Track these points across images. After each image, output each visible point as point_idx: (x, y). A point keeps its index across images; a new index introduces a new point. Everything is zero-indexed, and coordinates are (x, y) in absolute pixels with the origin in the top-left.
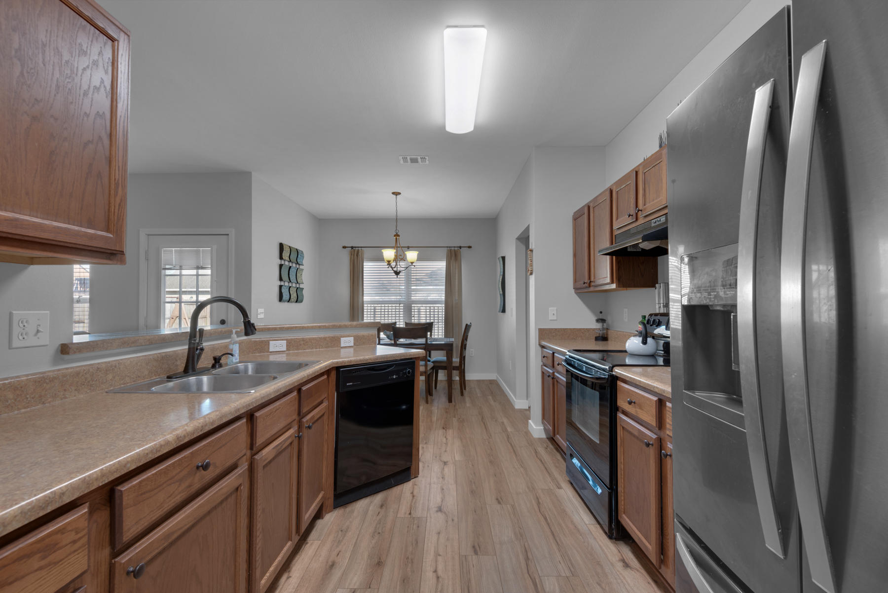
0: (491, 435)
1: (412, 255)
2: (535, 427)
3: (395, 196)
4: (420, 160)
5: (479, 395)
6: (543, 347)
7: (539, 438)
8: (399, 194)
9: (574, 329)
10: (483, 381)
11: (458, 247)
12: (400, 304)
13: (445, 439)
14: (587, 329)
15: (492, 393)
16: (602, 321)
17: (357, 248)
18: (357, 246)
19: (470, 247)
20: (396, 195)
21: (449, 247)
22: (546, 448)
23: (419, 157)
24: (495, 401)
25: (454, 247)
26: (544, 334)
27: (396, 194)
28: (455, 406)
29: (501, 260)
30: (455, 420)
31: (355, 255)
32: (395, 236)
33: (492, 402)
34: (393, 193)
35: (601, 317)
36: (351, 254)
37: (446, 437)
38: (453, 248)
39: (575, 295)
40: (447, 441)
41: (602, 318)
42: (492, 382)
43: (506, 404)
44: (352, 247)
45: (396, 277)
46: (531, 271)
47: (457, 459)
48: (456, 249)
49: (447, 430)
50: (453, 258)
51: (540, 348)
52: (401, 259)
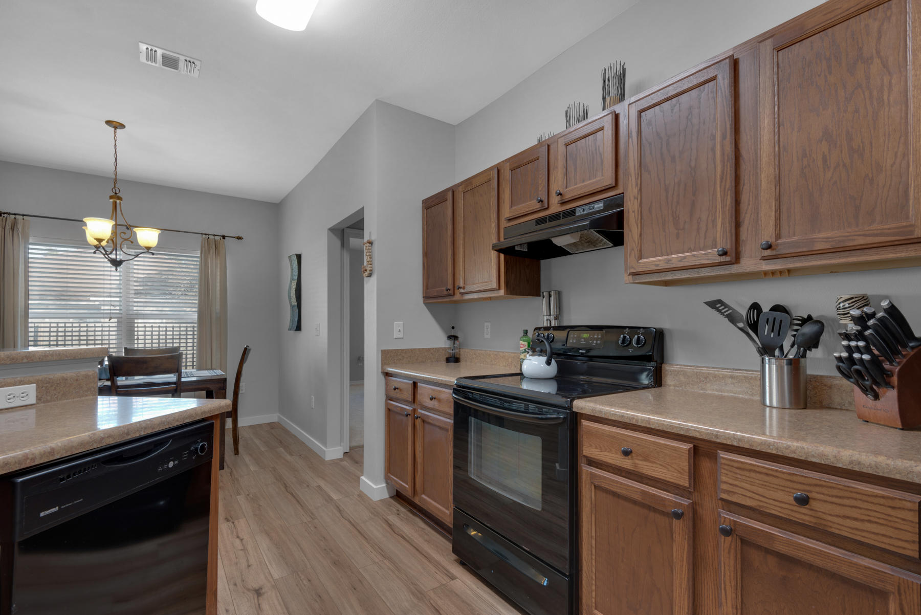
0: (312, 514)
1: (147, 236)
2: (375, 487)
3: (113, 129)
4: (182, 64)
5: (263, 449)
6: (387, 375)
7: (380, 500)
8: (122, 126)
9: (423, 349)
10: (260, 426)
11: (220, 236)
12: (110, 319)
13: (238, 542)
14: (436, 349)
15: (281, 442)
16: (453, 338)
19: (240, 238)
20: (115, 128)
21: (206, 234)
22: (398, 514)
23: (182, 58)
24: (291, 454)
25: (214, 235)
26: (388, 356)
27: (116, 126)
28: (231, 474)
29: (295, 258)
30: (241, 499)
32: (111, 197)
33: (288, 457)
34: (109, 123)
35: (453, 333)
37: (238, 537)
38: (211, 237)
39: (423, 305)
40: (243, 545)
41: (454, 335)
42: (272, 426)
43: (311, 458)
45: (114, 269)
46: (371, 271)
47: (276, 576)
48: (218, 238)
49: (236, 522)
50: (213, 251)
51: (382, 377)
52: (126, 240)
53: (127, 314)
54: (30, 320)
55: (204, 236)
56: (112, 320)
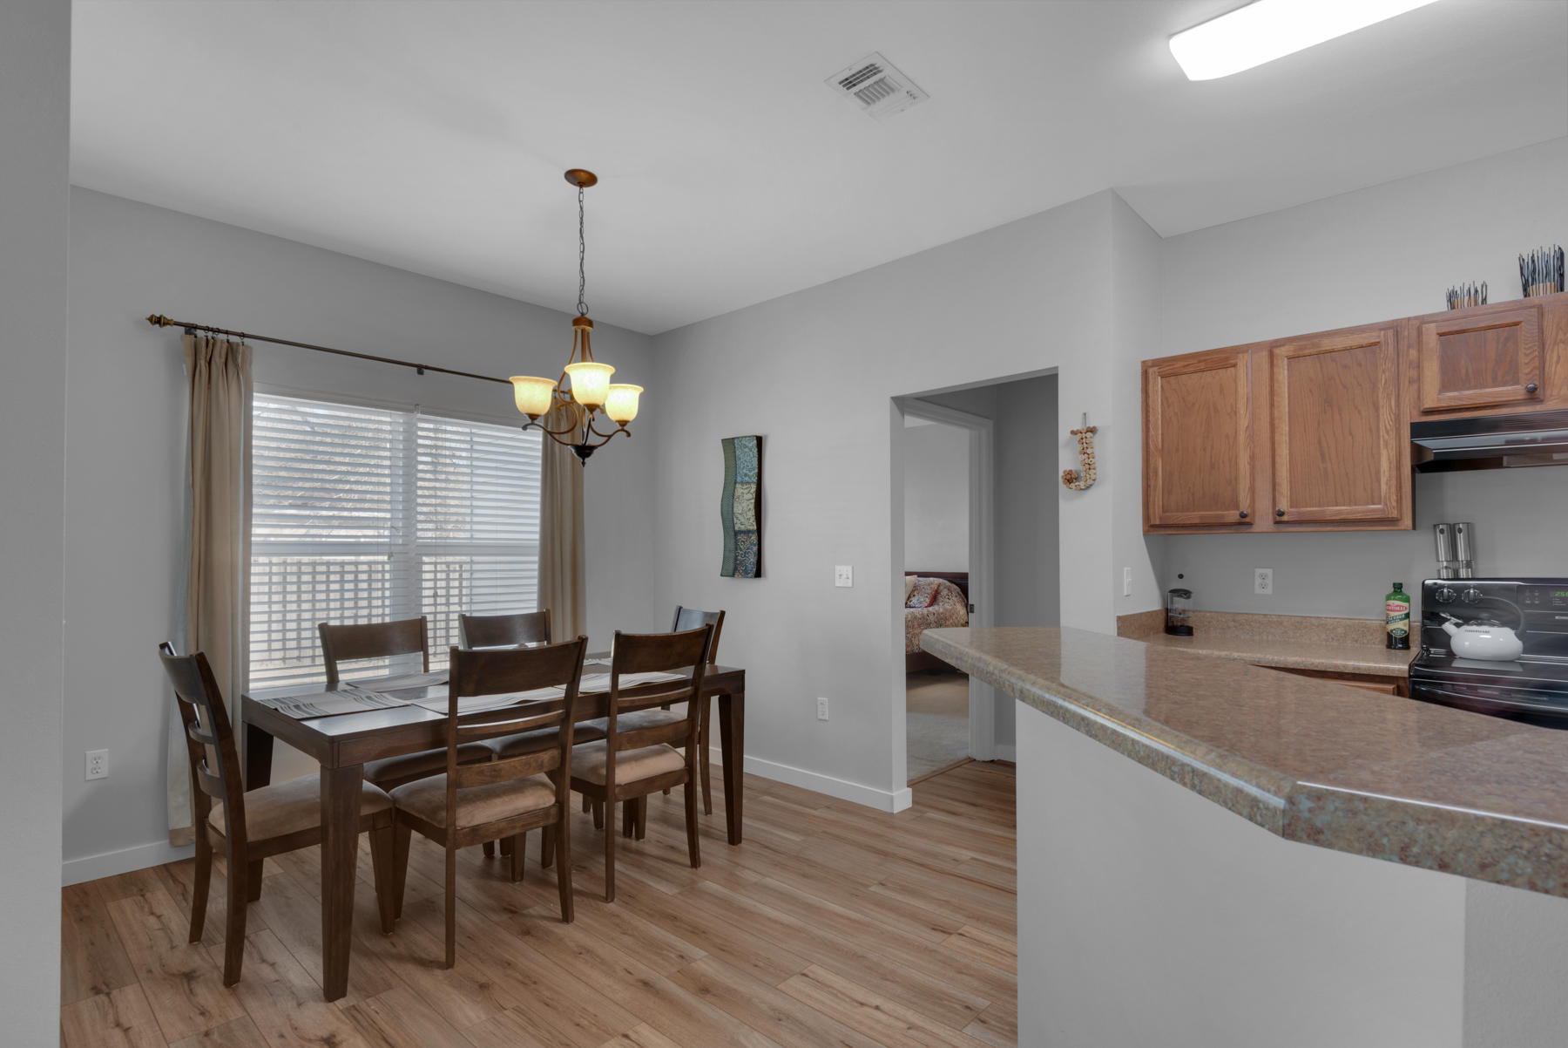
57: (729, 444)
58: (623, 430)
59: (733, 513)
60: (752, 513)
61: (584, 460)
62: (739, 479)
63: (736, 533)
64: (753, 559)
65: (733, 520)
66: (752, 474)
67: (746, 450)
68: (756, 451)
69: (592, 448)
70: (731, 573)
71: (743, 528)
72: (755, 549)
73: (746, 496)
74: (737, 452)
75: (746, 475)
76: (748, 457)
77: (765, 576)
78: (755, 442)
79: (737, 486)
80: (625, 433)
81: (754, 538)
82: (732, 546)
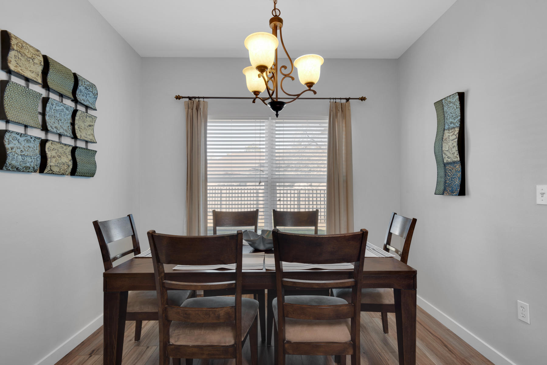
11: (345, 99)
12: (260, 182)
17: (197, 99)
18: (197, 96)
19: (363, 99)
21: (333, 99)
25: (341, 99)
31: (194, 108)
36: (189, 107)
38: (338, 101)
44: (190, 98)
48: (343, 101)
50: (339, 114)
52: (286, 76)
53: (272, 178)
54: (208, 184)
55: (332, 100)
56: (261, 184)
57: (439, 105)
58: (310, 90)
59: (442, 151)
60: (455, 150)
61: (277, 112)
62: (447, 127)
63: (445, 165)
64: (458, 182)
65: (442, 156)
66: (455, 121)
67: (451, 105)
68: (458, 103)
69: (283, 104)
70: (442, 191)
71: (449, 160)
72: (459, 174)
73: (452, 137)
74: (445, 109)
75: (451, 123)
76: (454, 110)
77: (468, 194)
78: (458, 97)
79: (445, 132)
80: (312, 92)
81: (458, 167)
82: (442, 174)
